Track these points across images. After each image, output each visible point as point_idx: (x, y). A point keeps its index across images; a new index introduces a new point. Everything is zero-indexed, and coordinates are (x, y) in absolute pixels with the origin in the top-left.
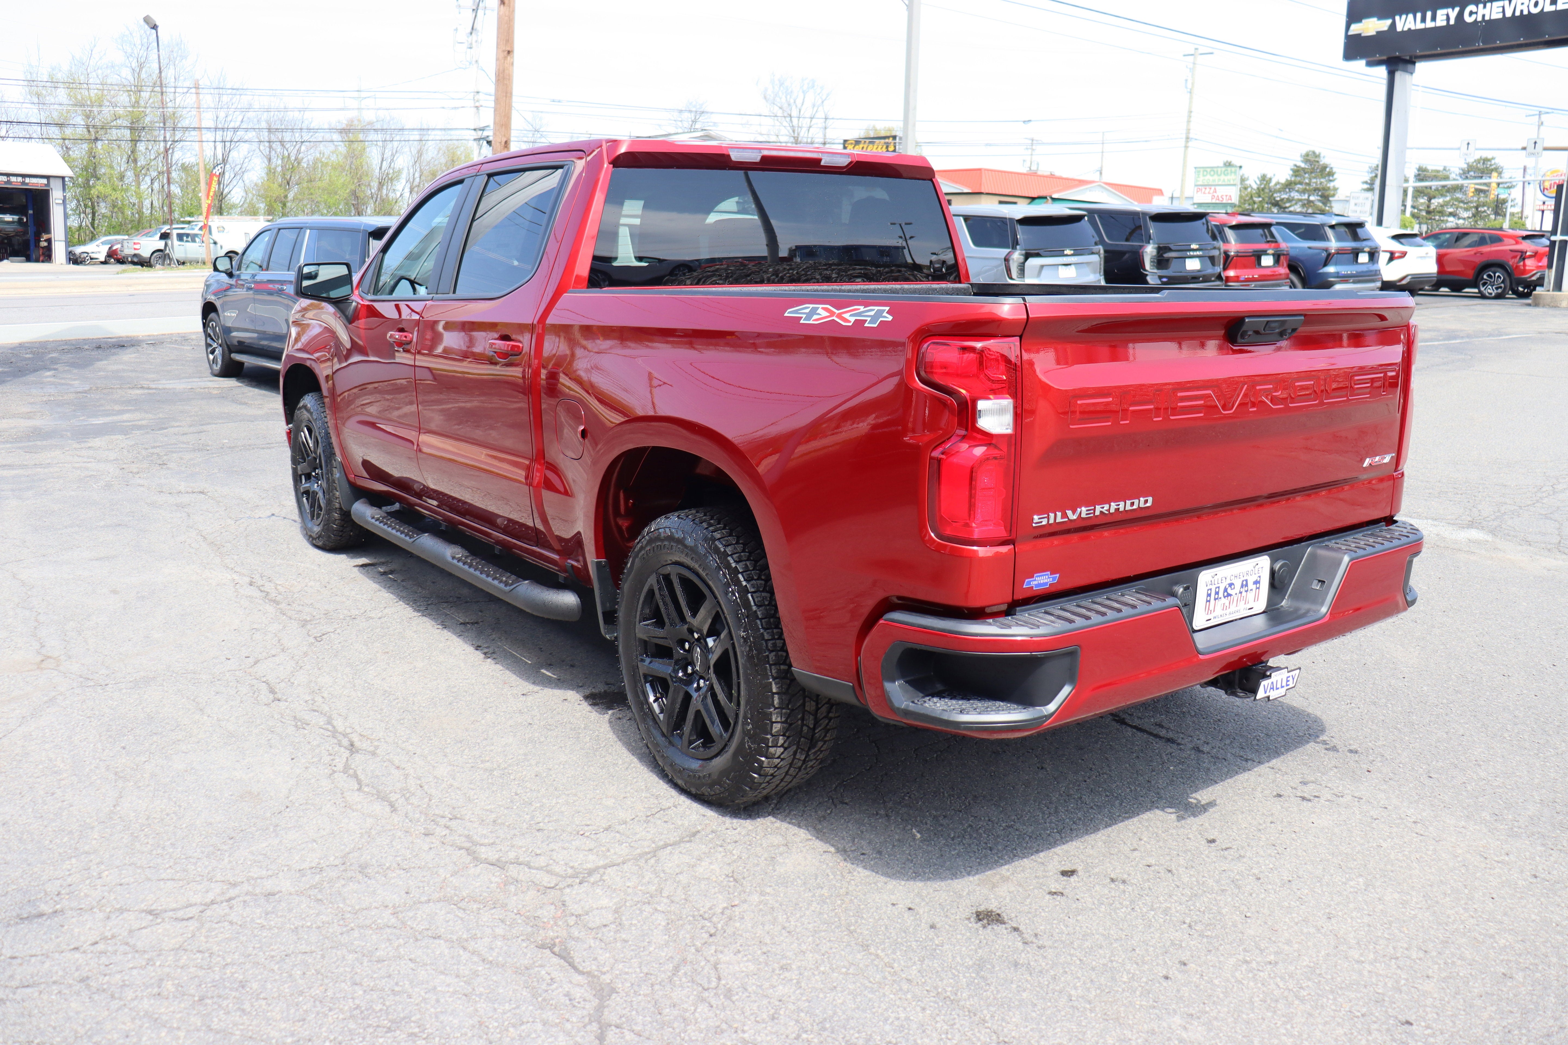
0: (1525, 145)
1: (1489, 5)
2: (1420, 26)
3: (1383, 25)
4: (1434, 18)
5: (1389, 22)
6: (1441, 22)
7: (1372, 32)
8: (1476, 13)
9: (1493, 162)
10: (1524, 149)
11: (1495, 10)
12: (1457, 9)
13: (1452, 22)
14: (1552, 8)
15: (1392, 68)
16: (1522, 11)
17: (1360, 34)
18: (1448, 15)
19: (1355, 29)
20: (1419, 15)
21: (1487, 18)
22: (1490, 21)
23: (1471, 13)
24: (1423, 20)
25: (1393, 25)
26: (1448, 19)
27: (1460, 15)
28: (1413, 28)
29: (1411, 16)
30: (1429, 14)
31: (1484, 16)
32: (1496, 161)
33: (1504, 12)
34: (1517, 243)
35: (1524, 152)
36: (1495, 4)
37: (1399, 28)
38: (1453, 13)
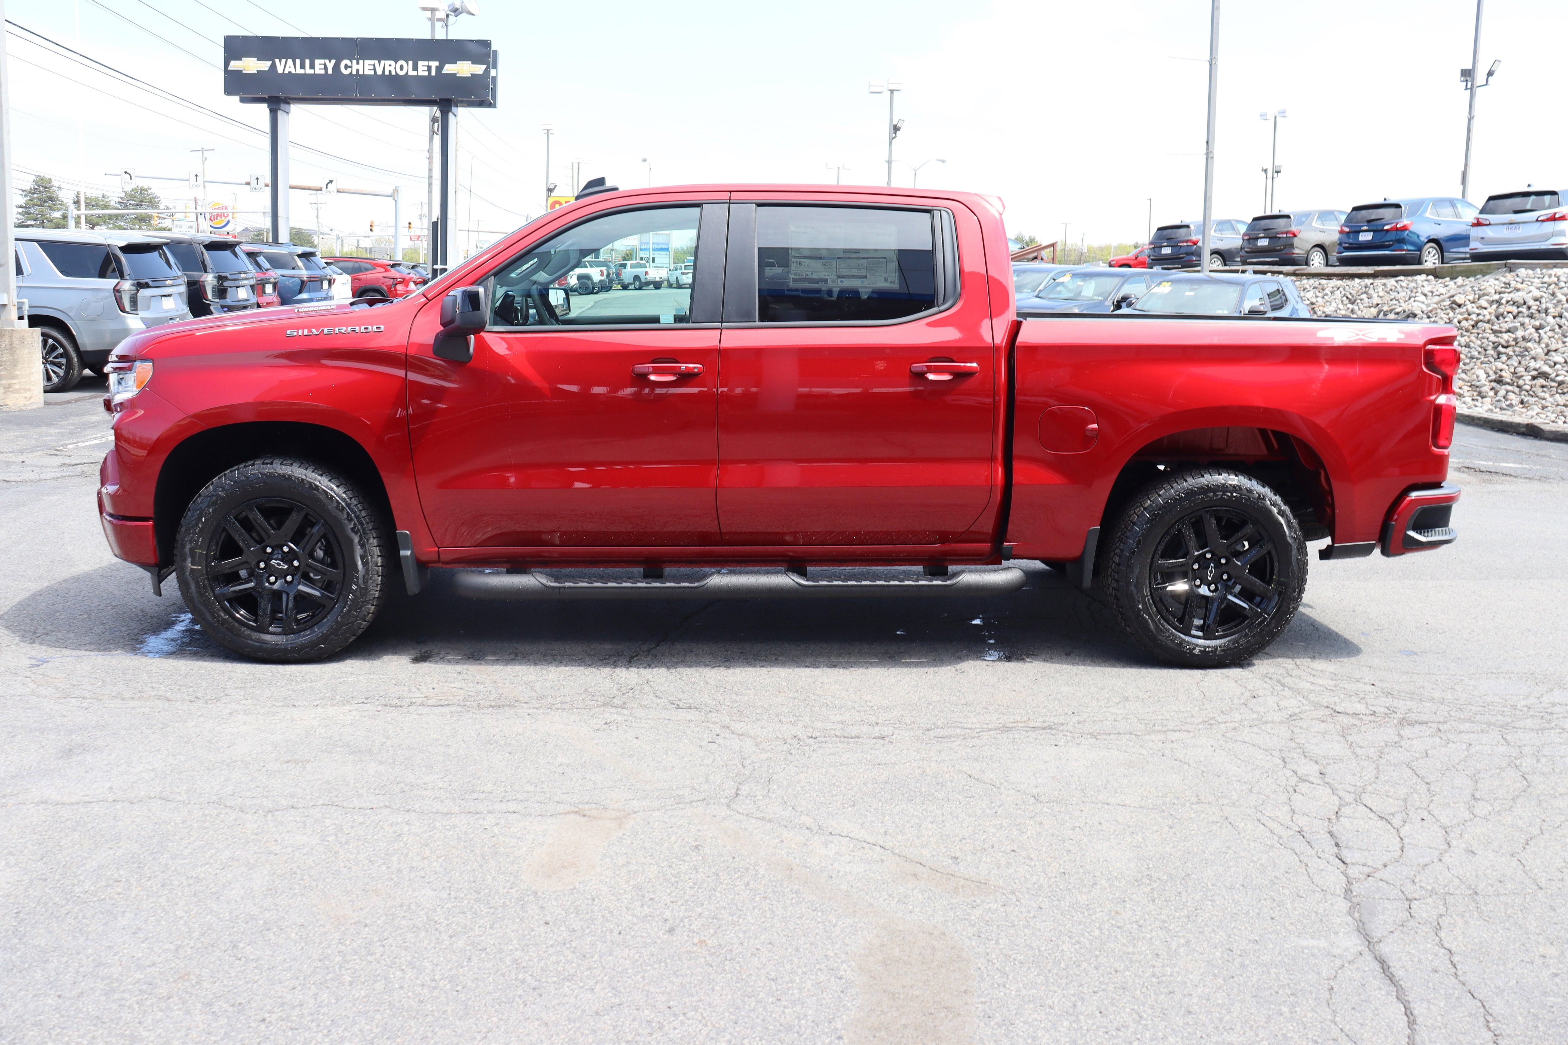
0: (248, 180)
1: (361, 62)
2: (300, 71)
3: (265, 65)
4: (312, 66)
5: (269, 63)
6: (319, 70)
7: (253, 71)
8: (351, 67)
9: (149, 192)
10: (248, 184)
11: (367, 67)
12: (333, 61)
13: (330, 72)
14: (415, 73)
15: (274, 107)
16: (390, 71)
17: (241, 71)
18: (325, 65)
19: (234, 65)
20: (298, 61)
21: (361, 73)
22: (364, 76)
23: (346, 67)
24: (303, 66)
25: (273, 66)
26: (326, 68)
27: (336, 67)
28: (293, 72)
29: (290, 61)
30: (307, 62)
31: (358, 70)
32: (153, 191)
33: (375, 69)
34: (387, 271)
35: (248, 186)
36: (367, 62)
37: (280, 70)
38: (330, 65)
